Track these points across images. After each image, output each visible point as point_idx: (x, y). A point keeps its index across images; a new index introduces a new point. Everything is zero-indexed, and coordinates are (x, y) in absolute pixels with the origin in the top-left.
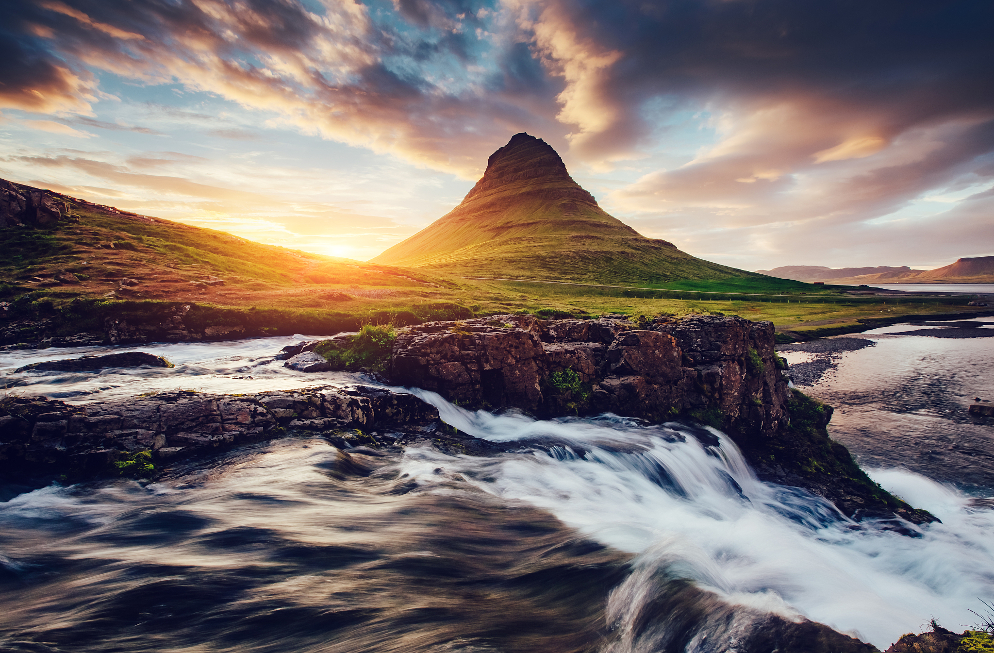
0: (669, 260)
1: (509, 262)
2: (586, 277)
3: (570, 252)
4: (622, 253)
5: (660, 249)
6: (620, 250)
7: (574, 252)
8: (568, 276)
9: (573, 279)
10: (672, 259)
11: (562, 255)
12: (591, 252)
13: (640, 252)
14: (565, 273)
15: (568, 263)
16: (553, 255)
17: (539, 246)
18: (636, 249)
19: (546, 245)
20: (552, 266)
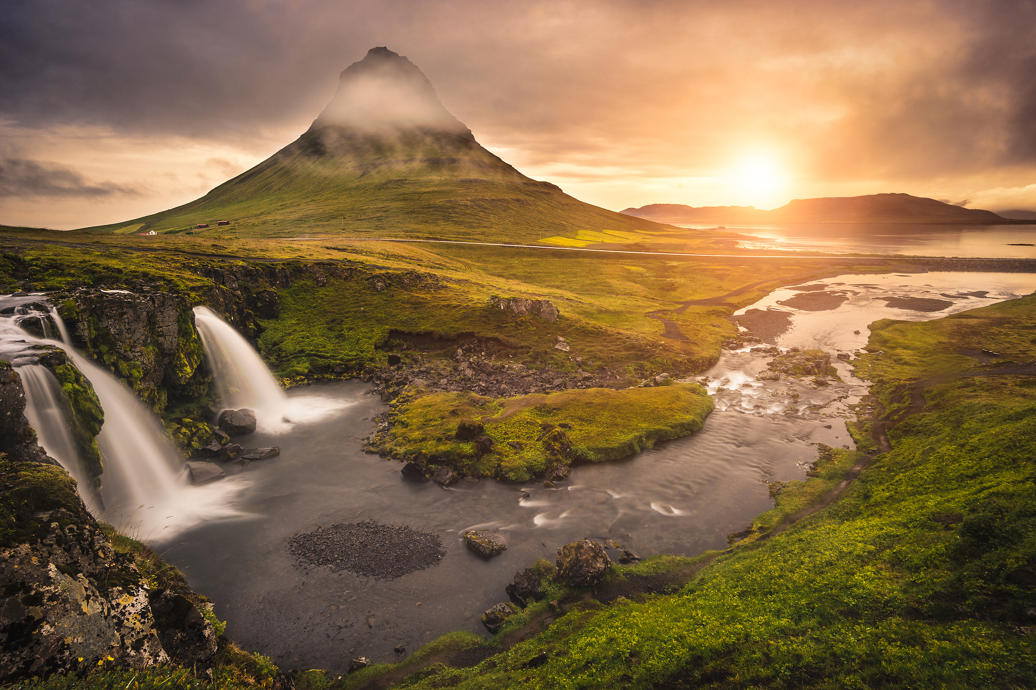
0: (561, 206)
1: (406, 213)
2: (494, 231)
3: (467, 200)
4: (518, 200)
5: (550, 193)
6: (514, 197)
7: (471, 201)
8: (478, 231)
9: (483, 234)
10: (562, 205)
11: (459, 205)
12: (487, 200)
13: (532, 198)
14: (471, 227)
15: (469, 214)
16: (450, 204)
17: (429, 192)
18: (527, 195)
19: (436, 192)
20: (455, 219)
